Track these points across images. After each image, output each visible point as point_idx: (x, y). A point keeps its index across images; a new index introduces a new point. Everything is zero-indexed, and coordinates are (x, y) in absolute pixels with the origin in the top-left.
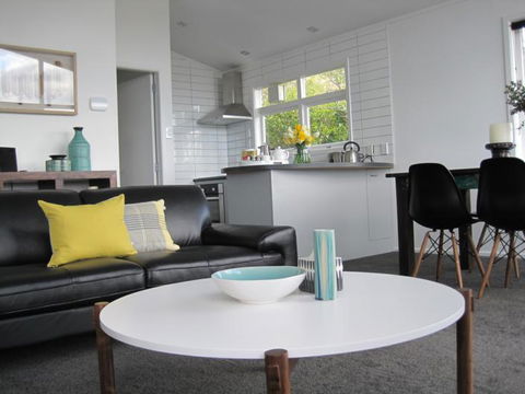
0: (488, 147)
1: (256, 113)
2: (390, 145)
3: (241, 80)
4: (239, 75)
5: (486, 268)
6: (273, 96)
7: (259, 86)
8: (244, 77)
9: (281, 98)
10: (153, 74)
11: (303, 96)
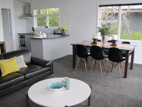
0: (93, 39)
1: (34, 16)
2: (69, 29)
3: (30, 7)
4: (29, 6)
5: (91, 66)
6: (39, 12)
7: (35, 9)
8: (31, 6)
9: (41, 13)
10: (9, 9)
11: (47, 14)
